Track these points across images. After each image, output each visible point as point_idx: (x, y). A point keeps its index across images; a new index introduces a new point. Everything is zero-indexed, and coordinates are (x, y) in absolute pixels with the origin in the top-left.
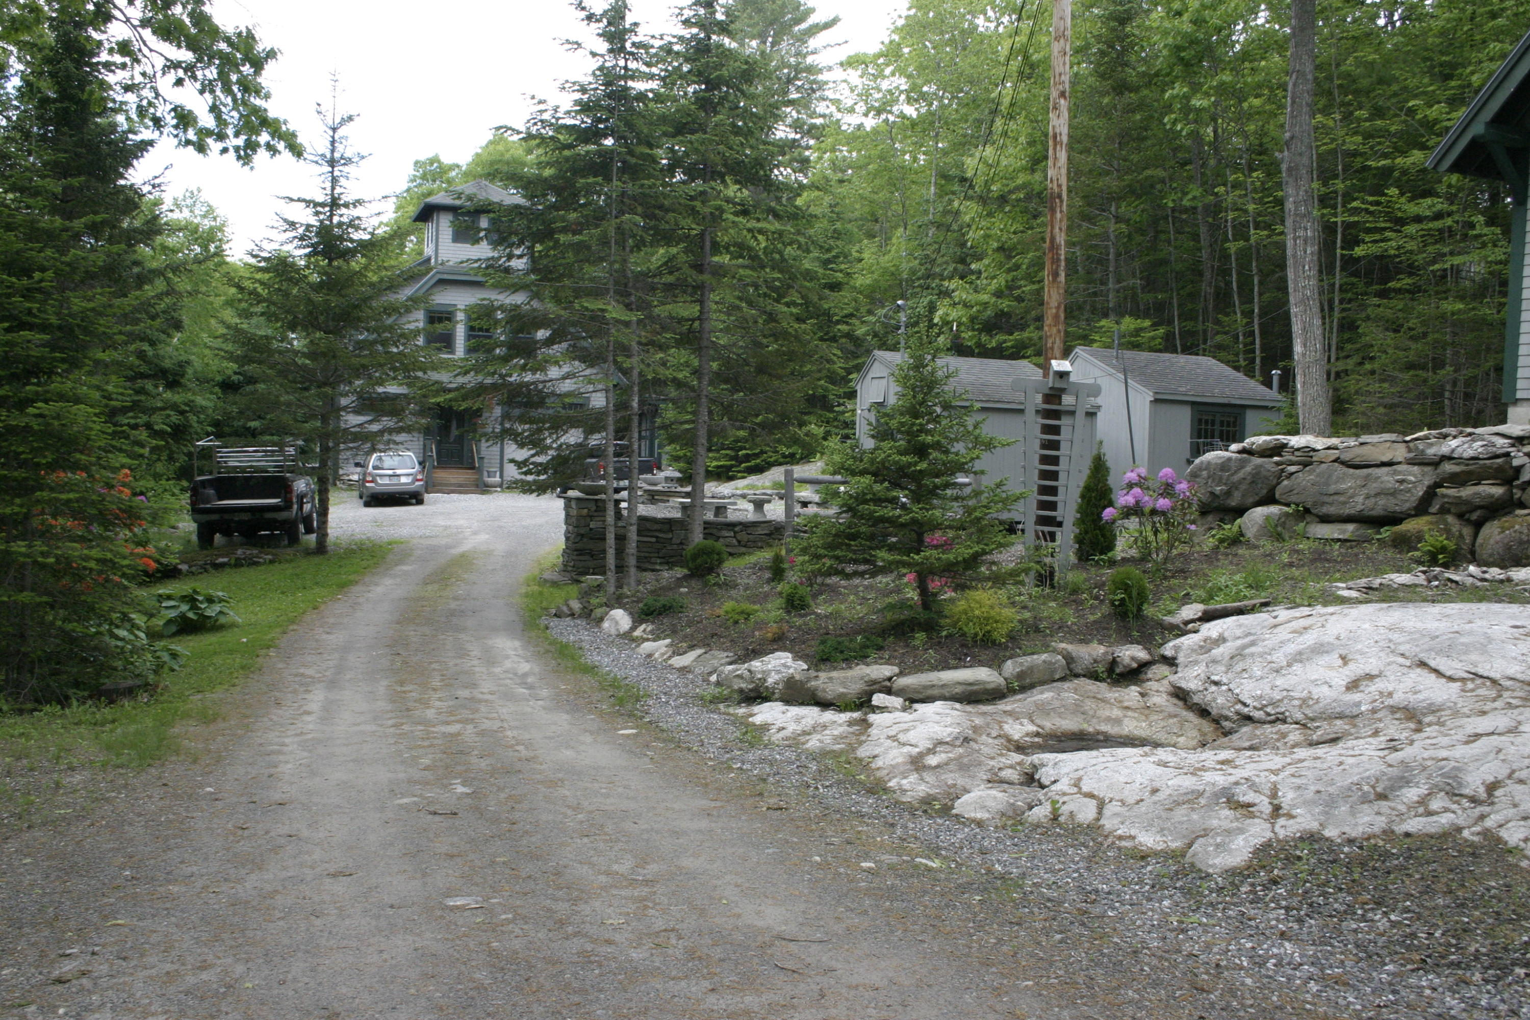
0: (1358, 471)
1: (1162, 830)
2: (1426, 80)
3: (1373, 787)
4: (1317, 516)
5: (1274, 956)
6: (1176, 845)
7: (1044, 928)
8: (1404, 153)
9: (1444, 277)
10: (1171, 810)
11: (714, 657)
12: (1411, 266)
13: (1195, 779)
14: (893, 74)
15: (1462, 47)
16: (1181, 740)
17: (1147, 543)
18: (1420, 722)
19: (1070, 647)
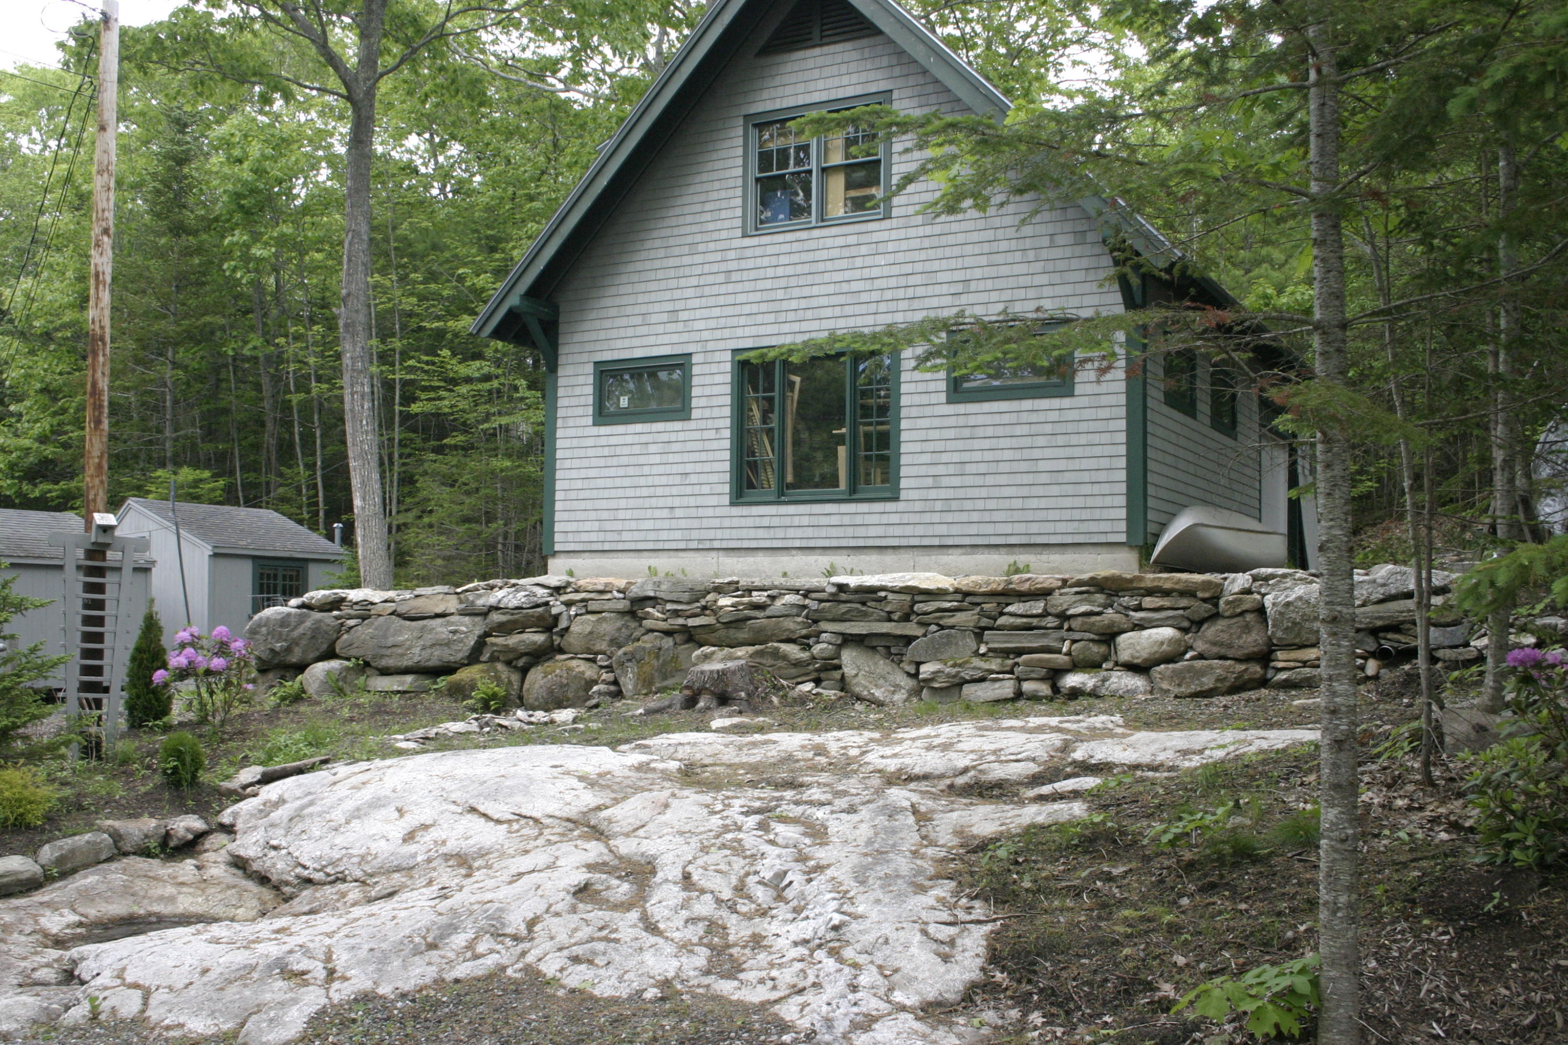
0: (414, 623)
1: (213, 1012)
2: (474, 251)
3: (424, 938)
4: (377, 669)
6: (227, 1026)
8: (455, 317)
9: (495, 435)
10: (222, 989)
12: (464, 424)
13: (247, 952)
15: (505, 223)
16: (240, 911)
17: (203, 705)
18: (470, 867)
19: (117, 824)
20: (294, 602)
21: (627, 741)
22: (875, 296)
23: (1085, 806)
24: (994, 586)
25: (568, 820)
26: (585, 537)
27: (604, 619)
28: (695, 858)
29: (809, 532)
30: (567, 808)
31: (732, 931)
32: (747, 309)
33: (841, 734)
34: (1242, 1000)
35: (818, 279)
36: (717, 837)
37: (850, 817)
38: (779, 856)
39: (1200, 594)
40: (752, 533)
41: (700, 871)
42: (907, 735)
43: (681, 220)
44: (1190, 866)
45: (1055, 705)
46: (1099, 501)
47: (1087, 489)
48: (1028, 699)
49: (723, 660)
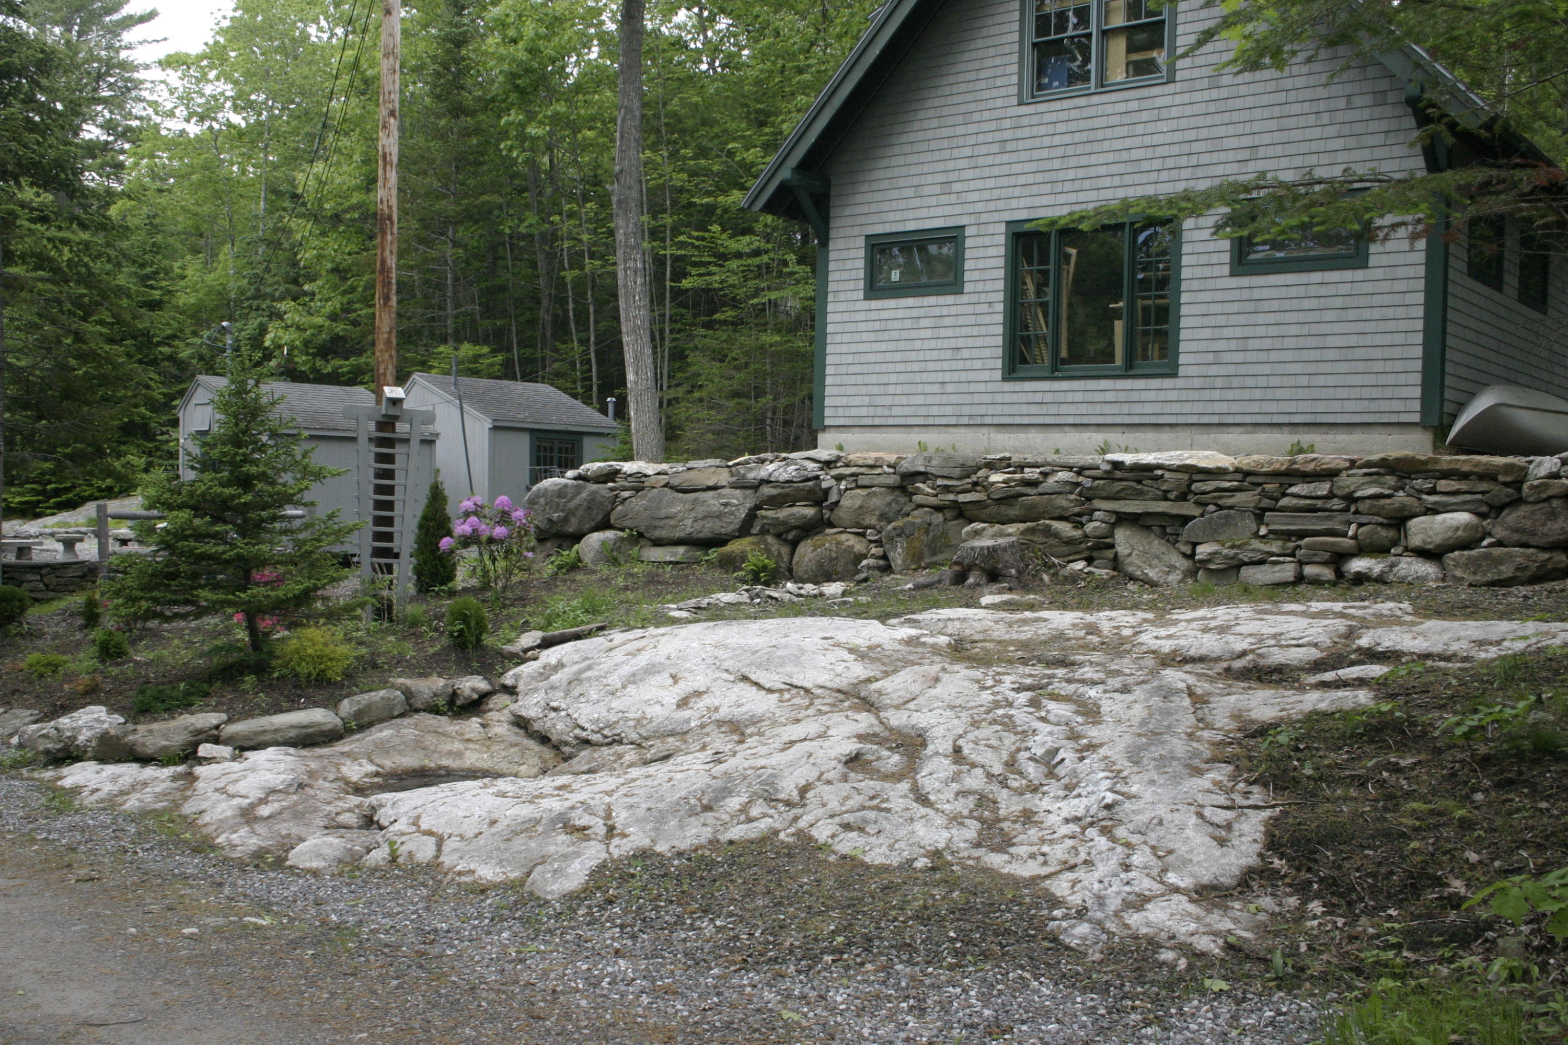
0: (686, 496)
1: (501, 861)
2: (743, 125)
3: (700, 800)
4: (650, 539)
5: (609, 974)
6: (515, 875)
7: (381, 975)
8: (725, 192)
9: (764, 310)
10: (509, 840)
11: (16, 717)
12: (734, 299)
13: (532, 807)
14: (218, 78)
15: (774, 96)
16: (523, 768)
17: (486, 572)
18: (743, 734)
19: (409, 682)
20: (570, 473)
21: (896, 615)
22: (1157, 164)
23: (1371, 695)
24: (1277, 466)
25: (839, 691)
26: (854, 412)
27: (874, 494)
28: (966, 733)
29: (1083, 409)
30: (837, 680)
31: (1003, 805)
32: (1022, 180)
33: (1114, 614)
34: (1544, 900)
35: (1096, 147)
36: (988, 712)
37: (1123, 697)
38: (1051, 733)
39: (1501, 478)
40: (1025, 409)
41: (971, 745)
42: (1182, 617)
43: (955, 89)
44: (1485, 761)
45: (1339, 591)
46: (1391, 379)
47: (1378, 366)
48: (1311, 583)
49: (993, 537)
